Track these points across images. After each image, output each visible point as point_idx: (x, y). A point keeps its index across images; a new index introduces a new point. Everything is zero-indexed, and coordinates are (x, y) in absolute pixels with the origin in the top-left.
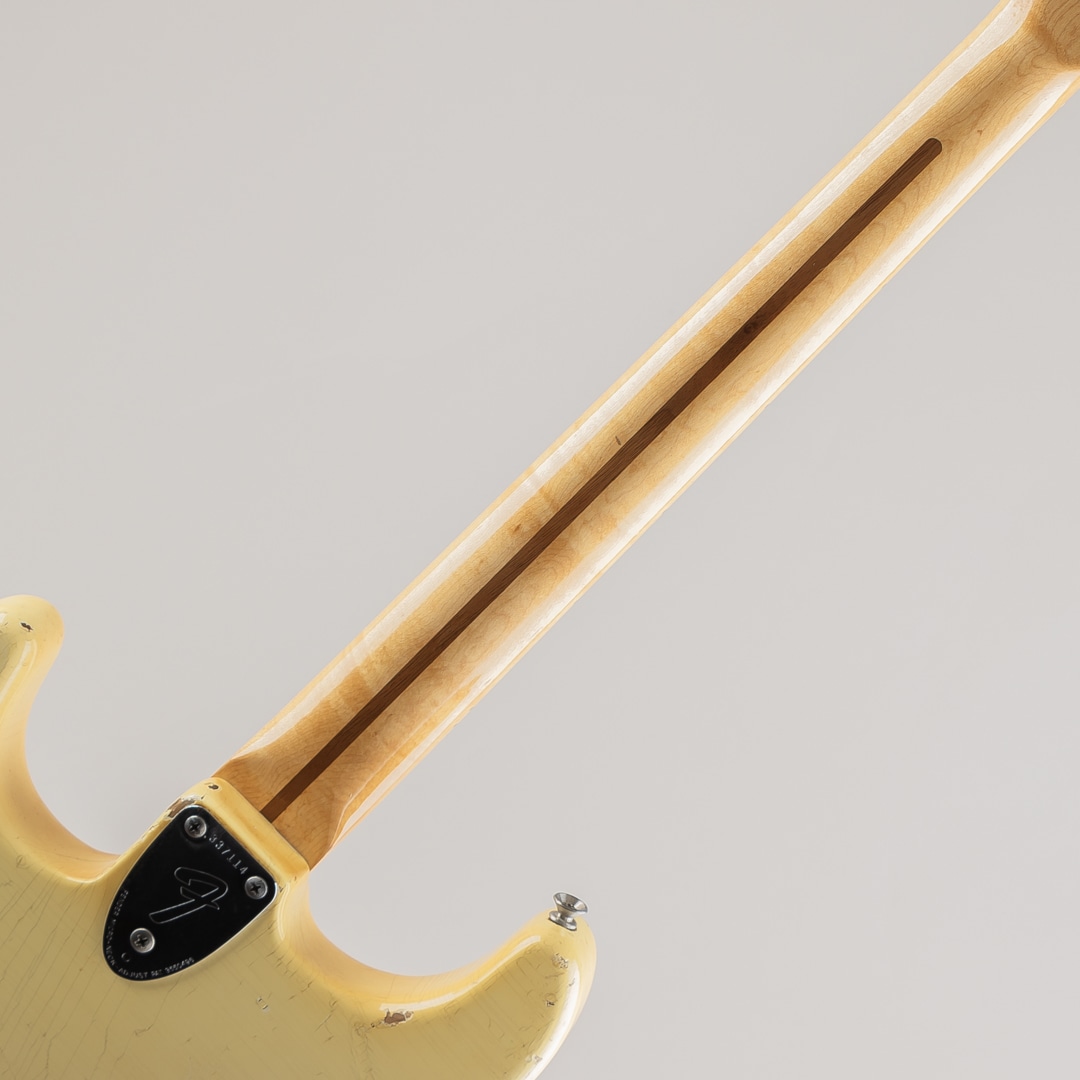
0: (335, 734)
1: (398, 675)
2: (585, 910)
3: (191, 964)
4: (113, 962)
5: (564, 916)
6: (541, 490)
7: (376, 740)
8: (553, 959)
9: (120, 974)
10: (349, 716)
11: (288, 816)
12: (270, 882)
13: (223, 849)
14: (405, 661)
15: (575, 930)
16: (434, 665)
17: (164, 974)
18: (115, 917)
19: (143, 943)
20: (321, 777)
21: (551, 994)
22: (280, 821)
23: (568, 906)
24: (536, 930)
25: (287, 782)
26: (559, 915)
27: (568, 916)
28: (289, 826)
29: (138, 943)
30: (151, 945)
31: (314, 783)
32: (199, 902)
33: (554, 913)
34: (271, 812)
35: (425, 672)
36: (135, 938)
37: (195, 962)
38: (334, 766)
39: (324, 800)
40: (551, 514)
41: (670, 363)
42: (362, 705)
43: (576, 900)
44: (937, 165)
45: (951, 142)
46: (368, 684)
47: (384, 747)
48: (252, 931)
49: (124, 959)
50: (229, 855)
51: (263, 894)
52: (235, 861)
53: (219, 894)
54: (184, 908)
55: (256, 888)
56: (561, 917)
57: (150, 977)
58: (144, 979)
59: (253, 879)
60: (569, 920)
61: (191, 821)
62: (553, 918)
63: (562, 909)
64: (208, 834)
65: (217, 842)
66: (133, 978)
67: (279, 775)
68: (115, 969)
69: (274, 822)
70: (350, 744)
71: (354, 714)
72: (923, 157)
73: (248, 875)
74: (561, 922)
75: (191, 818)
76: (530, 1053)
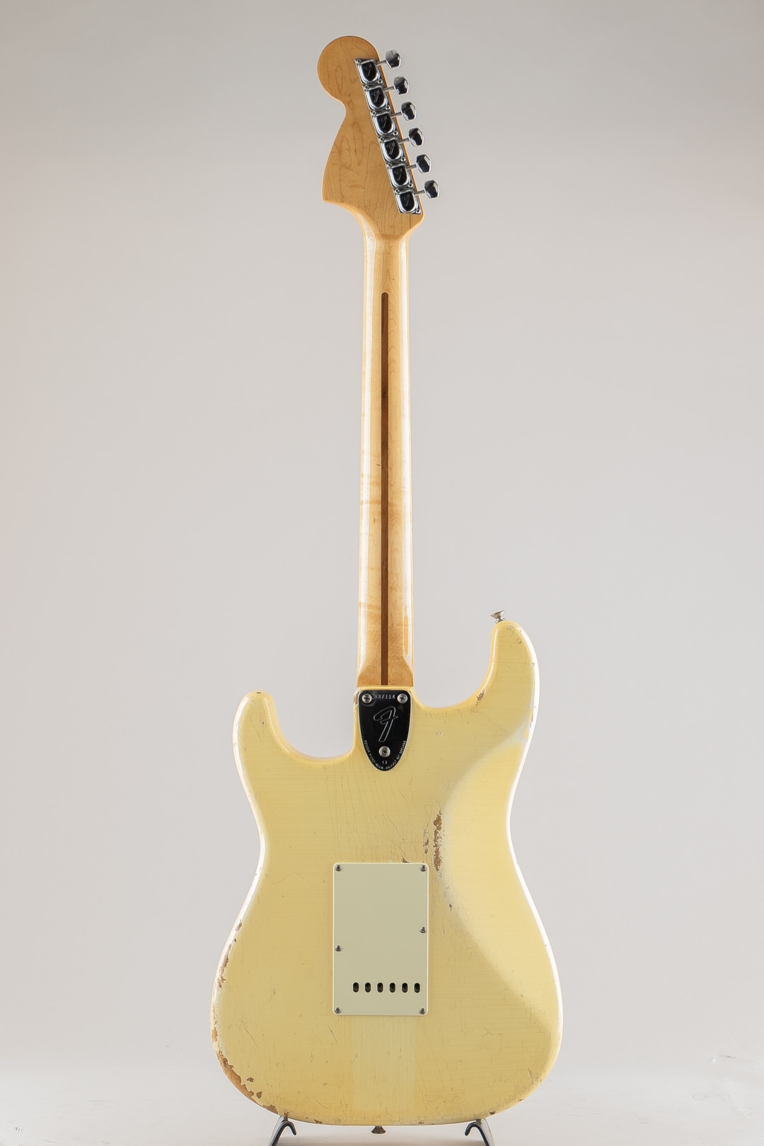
2: (503, 610)
3: (406, 743)
4: (382, 768)
6: (370, 503)
8: (508, 632)
9: (388, 770)
10: (379, 627)
12: (405, 693)
13: (381, 697)
17: (401, 755)
18: (370, 753)
19: (386, 752)
22: (390, 679)
23: (498, 616)
24: (496, 628)
25: (380, 667)
26: (498, 619)
27: (501, 617)
28: (394, 680)
29: (384, 754)
30: (389, 751)
31: (389, 659)
32: (390, 721)
33: (496, 621)
34: (385, 681)
36: (382, 753)
37: (406, 741)
39: (397, 661)
40: (380, 506)
41: (371, 428)
42: (380, 620)
44: (390, 299)
45: (389, 290)
48: (414, 713)
49: (385, 764)
50: (385, 697)
51: (406, 699)
52: (388, 697)
53: (393, 713)
54: (388, 727)
55: (403, 699)
57: (397, 761)
58: (397, 763)
59: (399, 697)
61: (364, 698)
64: (372, 697)
65: (378, 697)
66: (393, 766)
67: (376, 667)
68: (385, 770)
69: (388, 684)
70: (388, 636)
72: (385, 299)
73: (396, 697)
74: (500, 620)
75: (364, 696)
76: (529, 664)
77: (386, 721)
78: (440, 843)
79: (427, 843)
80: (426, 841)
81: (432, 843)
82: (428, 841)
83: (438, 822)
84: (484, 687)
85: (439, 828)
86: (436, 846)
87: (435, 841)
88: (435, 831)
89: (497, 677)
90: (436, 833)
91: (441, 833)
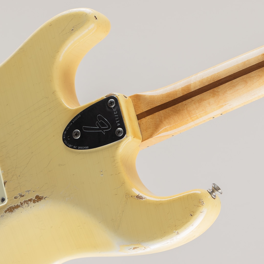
0: (173, 99)
1: (202, 88)
2: (221, 193)
3: (87, 149)
4: (64, 137)
5: (213, 191)
7: (184, 107)
8: (200, 200)
9: (64, 143)
11: (144, 120)
12: (125, 133)
13: (116, 114)
14: (207, 84)
15: (215, 199)
16: (215, 89)
17: (77, 148)
18: (72, 123)
19: (76, 135)
20: (161, 112)
21: (193, 212)
22: (141, 121)
23: (216, 189)
25: (150, 108)
26: (211, 191)
27: (214, 192)
28: (143, 124)
29: (75, 134)
30: (78, 137)
31: (158, 112)
32: (100, 129)
33: (210, 190)
34: (140, 117)
35: (211, 91)
36: (75, 132)
37: (89, 149)
38: (167, 110)
39: (158, 120)
42: (186, 93)
43: (219, 189)
46: (191, 87)
47: (186, 111)
48: (111, 146)
49: (68, 138)
50: (117, 117)
51: (120, 135)
52: (117, 120)
53: (107, 129)
54: (94, 129)
55: (119, 132)
56: (212, 192)
57: (72, 148)
58: (70, 147)
59: (120, 129)
60: (214, 194)
61: (111, 101)
62: (209, 191)
63: (213, 189)
64: (114, 107)
65: (115, 111)
66: (67, 146)
67: (148, 105)
68: (64, 140)
69: (139, 120)
70: (176, 104)
71: (182, 95)
73: (119, 127)
74: (211, 193)
75: (112, 100)
76: (176, 230)
77: (99, 126)
78: (24, 206)
79: (22, 196)
80: (23, 194)
81: (22, 200)
82: (23, 196)
83: (39, 199)
84: (149, 197)
85: (34, 202)
86: (22, 204)
87: (25, 202)
88: (31, 199)
89: (158, 205)
90: (30, 200)
91: (32, 204)
